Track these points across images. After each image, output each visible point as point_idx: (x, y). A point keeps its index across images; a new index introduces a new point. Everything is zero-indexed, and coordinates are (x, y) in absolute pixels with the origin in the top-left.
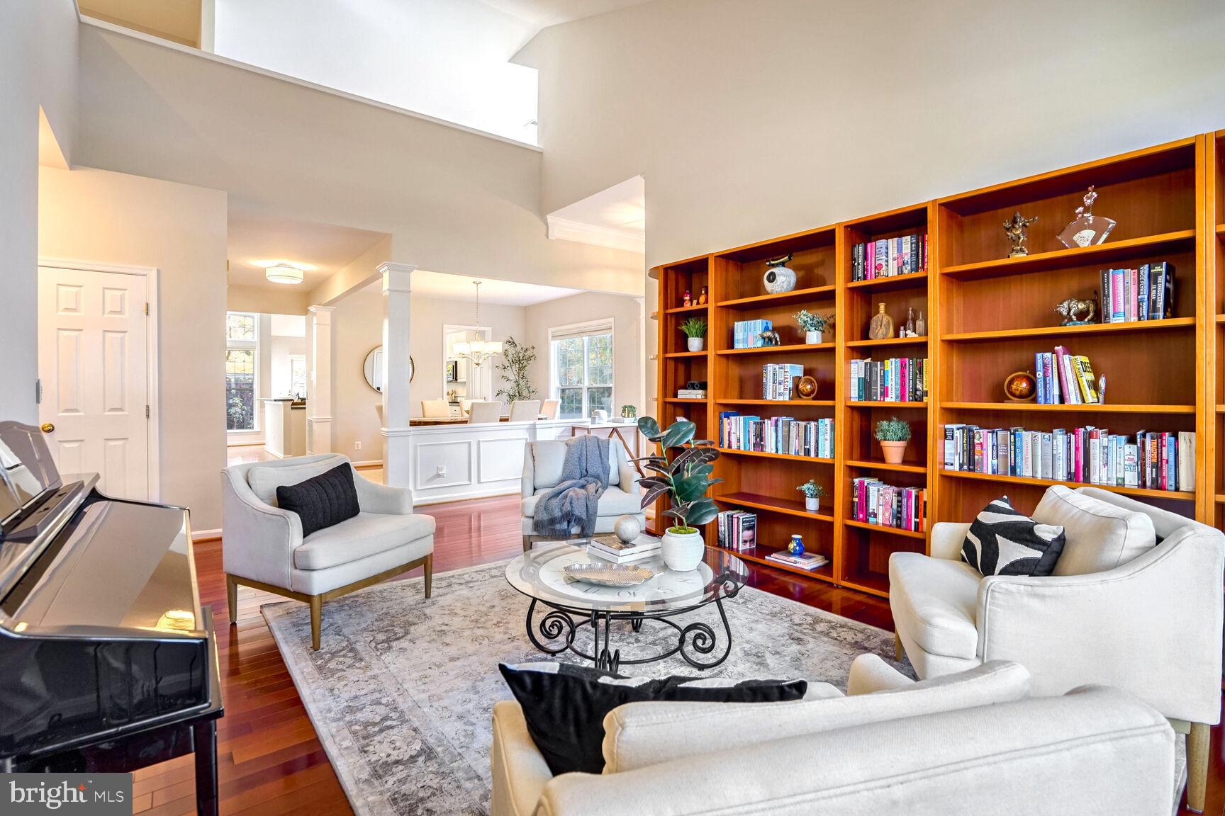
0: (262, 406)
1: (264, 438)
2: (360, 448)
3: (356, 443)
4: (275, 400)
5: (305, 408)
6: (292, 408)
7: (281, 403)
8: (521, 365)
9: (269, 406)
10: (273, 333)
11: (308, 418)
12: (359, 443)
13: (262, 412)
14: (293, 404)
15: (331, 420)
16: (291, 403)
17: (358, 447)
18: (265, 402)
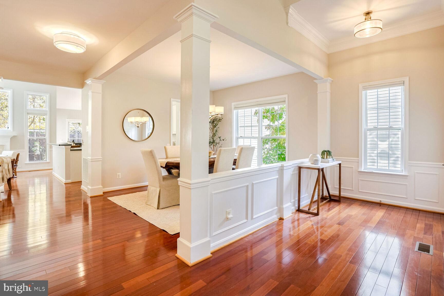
0: (51, 147)
1: (52, 166)
2: (120, 177)
3: (118, 174)
4: (59, 145)
5: (81, 150)
6: (71, 150)
7: (64, 146)
8: (214, 124)
9: (55, 148)
10: (58, 107)
11: (83, 157)
12: (120, 174)
13: (51, 151)
14: (72, 147)
15: (101, 160)
16: (70, 146)
17: (119, 177)
18: (53, 145)
